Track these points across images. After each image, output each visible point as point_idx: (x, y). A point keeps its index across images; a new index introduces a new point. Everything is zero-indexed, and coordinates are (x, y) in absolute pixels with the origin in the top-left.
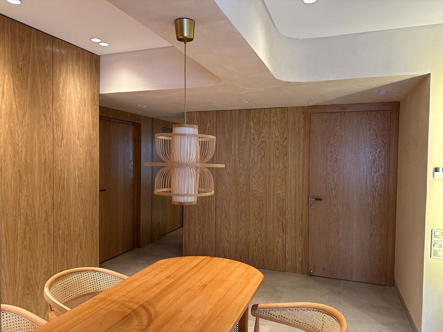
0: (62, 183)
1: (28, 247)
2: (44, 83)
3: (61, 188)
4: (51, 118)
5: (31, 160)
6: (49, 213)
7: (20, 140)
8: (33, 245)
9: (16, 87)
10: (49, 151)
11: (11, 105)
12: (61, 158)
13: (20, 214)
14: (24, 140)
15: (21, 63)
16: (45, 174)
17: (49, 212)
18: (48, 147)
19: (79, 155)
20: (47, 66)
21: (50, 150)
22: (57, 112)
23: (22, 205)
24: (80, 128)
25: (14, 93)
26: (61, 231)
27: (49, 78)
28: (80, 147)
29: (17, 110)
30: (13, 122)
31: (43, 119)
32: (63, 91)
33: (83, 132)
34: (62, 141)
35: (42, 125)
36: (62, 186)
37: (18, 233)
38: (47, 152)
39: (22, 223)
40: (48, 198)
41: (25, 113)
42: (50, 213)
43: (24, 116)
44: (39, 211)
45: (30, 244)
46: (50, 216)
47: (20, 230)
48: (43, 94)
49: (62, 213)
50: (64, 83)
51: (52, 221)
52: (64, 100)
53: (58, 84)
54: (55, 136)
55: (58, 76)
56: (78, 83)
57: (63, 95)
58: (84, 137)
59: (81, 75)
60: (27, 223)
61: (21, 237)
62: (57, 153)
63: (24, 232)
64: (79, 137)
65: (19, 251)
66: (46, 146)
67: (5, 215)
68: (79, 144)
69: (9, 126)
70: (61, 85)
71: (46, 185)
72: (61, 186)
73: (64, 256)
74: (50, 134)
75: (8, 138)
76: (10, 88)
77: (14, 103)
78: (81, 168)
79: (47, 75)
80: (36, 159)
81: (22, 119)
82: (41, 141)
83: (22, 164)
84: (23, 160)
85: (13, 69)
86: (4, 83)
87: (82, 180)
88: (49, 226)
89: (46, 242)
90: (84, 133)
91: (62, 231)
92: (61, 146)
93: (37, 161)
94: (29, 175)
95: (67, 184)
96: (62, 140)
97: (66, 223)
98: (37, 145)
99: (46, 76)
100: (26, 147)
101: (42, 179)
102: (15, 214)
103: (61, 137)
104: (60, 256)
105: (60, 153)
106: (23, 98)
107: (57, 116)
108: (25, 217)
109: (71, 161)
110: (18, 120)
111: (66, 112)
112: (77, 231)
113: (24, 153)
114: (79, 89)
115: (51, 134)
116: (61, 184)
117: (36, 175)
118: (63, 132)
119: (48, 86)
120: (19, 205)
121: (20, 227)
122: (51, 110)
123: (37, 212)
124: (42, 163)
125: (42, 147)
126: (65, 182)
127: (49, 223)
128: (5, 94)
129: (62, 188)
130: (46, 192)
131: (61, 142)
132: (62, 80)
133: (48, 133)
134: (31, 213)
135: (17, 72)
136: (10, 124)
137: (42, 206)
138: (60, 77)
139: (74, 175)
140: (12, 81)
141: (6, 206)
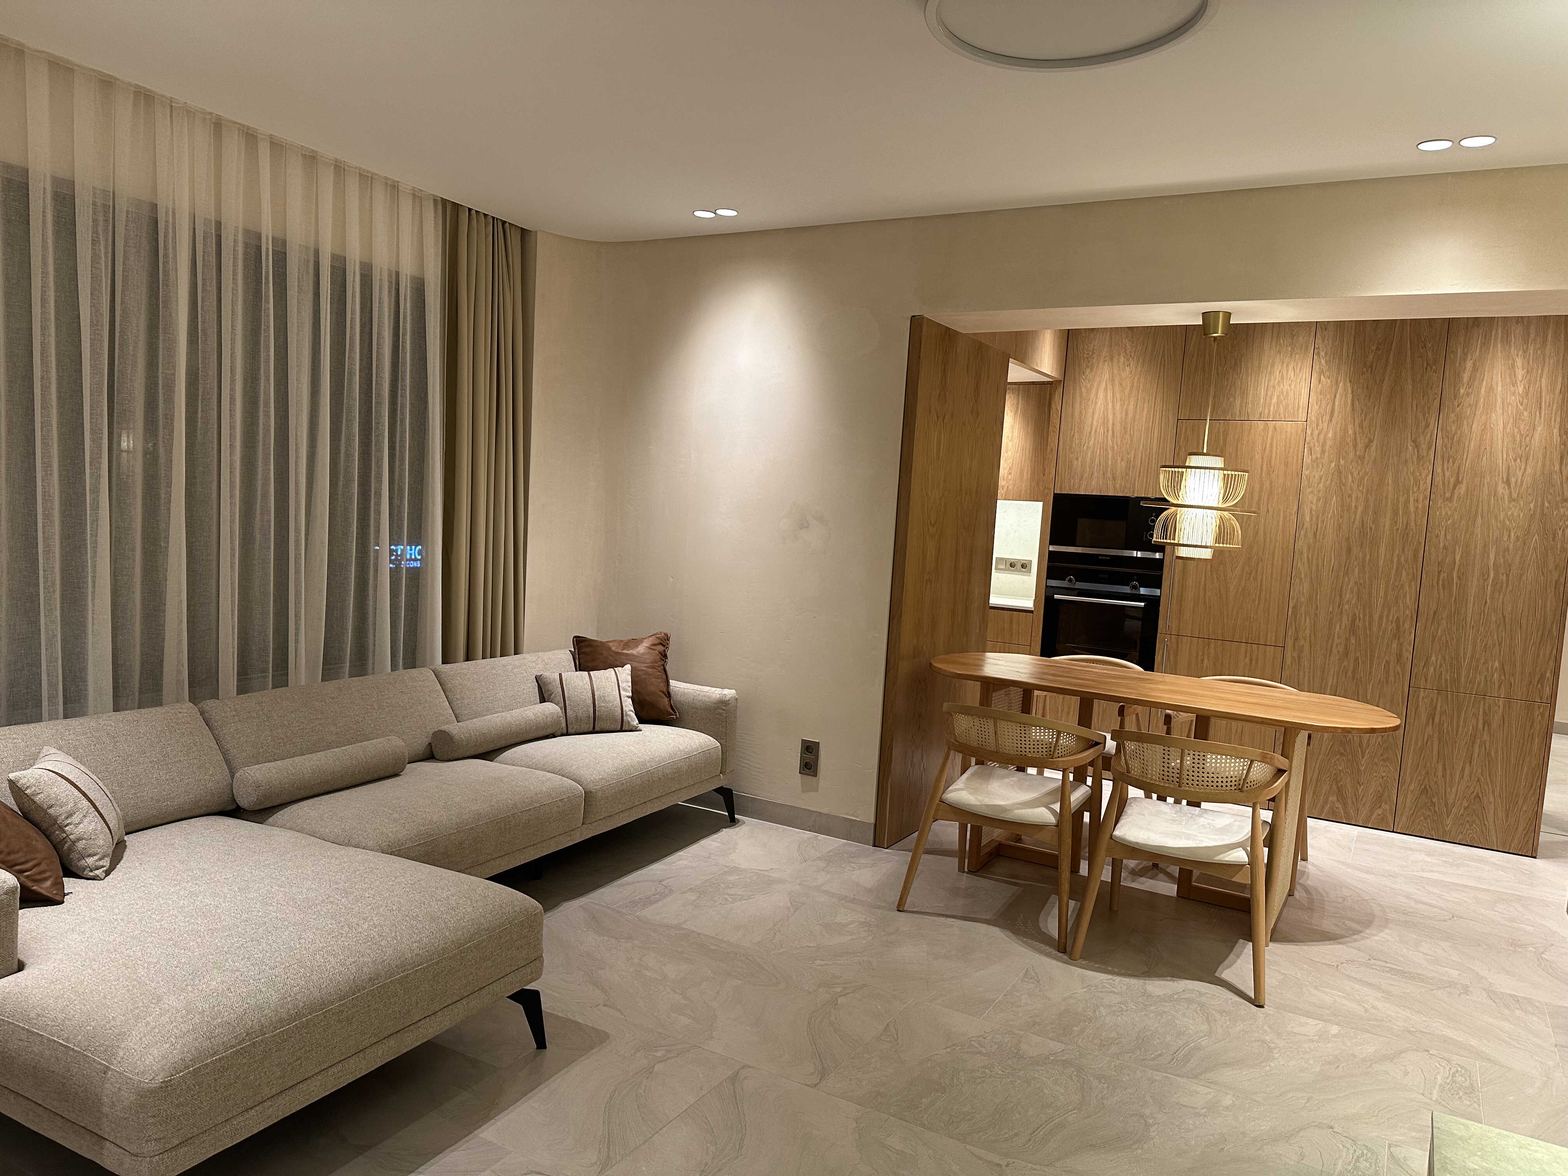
0: (1446, 575)
1: (1350, 673)
2: (1420, 380)
3: (1440, 583)
4: (1432, 445)
5: (1373, 522)
6: (1403, 625)
7: (1355, 487)
8: (1362, 673)
9: (1358, 400)
10: (1417, 508)
11: (1345, 430)
12: (1449, 522)
13: (1341, 613)
14: (1363, 488)
15: (1371, 357)
16: (1403, 549)
17: (1404, 622)
18: (1417, 501)
19: (1504, 520)
20: (1433, 346)
21: (1420, 506)
22: (1447, 431)
23: (1348, 596)
24: (1515, 460)
25: (1353, 410)
26: (1432, 669)
27: (1434, 367)
28: (1510, 502)
29: (1355, 437)
30: (1344, 458)
31: (1410, 448)
32: (1470, 386)
33: (1525, 469)
34: (1454, 488)
35: (1406, 460)
36: (1443, 580)
37: (1333, 641)
38: (1412, 508)
39: (1343, 627)
40: (1405, 596)
41: (1371, 441)
42: (1407, 626)
43: (1367, 446)
44: (1381, 617)
45: (1354, 669)
46: (1407, 633)
47: (1338, 638)
48: (1415, 402)
49: (1439, 633)
50: (1475, 369)
51: (1410, 643)
52: (1470, 405)
53: (1458, 375)
54: (1438, 479)
55: (1459, 358)
56: (1519, 362)
57: (1468, 395)
58: (1528, 480)
59: (1534, 340)
60: (1353, 629)
61: (1338, 652)
62: (1438, 513)
63: (1346, 645)
64: (1508, 479)
65: (1332, 673)
66: (1412, 499)
67: (1314, 606)
68: (1506, 497)
69: (1338, 465)
70: (1466, 377)
71: (1404, 573)
72: (1441, 578)
73: (1433, 722)
74: (1423, 475)
75: (1333, 484)
76: (1346, 402)
77: (1350, 426)
78: (1508, 549)
79: (1430, 362)
80: (1386, 522)
81: (1363, 451)
82: (1401, 488)
83: (1355, 528)
84: (1357, 522)
85: (1354, 370)
86: (1335, 396)
87: (1508, 576)
88: (1401, 650)
89: (1392, 679)
90: (1529, 470)
91: (1435, 670)
92: (1450, 499)
93: (1387, 528)
94: (1367, 550)
95: (1459, 578)
96: (1455, 486)
97: (1447, 657)
98: (1390, 496)
99: (1428, 364)
100: (1367, 500)
101: (1395, 560)
102: (1331, 609)
103: (1452, 480)
104: (1424, 718)
105: (1447, 514)
106: (1369, 417)
107: (1446, 440)
108: (1350, 619)
109: (1478, 531)
110: (1356, 454)
111: (1473, 430)
112: (1479, 684)
113: (1360, 509)
114: (1520, 373)
115: (1427, 475)
116: (1443, 575)
117: (1382, 551)
118: (1462, 471)
119: (1430, 383)
120: (1341, 596)
121: (1338, 634)
122: (1434, 430)
123: (1376, 617)
124: (1398, 529)
125: (1402, 499)
126: (1455, 574)
127: (1401, 644)
128: (1336, 414)
129: (1443, 584)
130: (1402, 586)
131: (1453, 492)
132: (1469, 364)
133: (1420, 474)
134: (1365, 615)
135: (1363, 373)
136: (1339, 461)
137: (1389, 610)
138: (1465, 360)
139: (1482, 560)
140: (1350, 391)
141: (1317, 592)
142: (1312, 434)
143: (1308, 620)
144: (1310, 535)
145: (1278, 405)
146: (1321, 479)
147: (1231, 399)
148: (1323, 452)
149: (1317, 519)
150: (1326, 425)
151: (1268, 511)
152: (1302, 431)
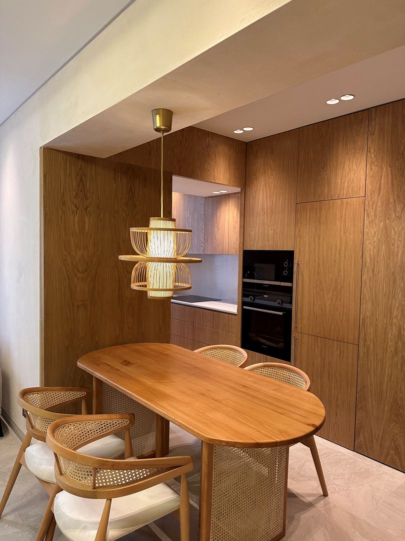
7: (396, 238)
9: (395, 178)
11: (388, 200)
13: (392, 324)
14: (402, 238)
25: (393, 186)
29: (395, 203)
30: (388, 219)
37: (387, 343)
39: (393, 335)
47: (391, 342)
60: (399, 337)
61: (391, 351)
63: (396, 347)
65: (388, 366)
67: (375, 319)
69: (385, 224)
75: (383, 236)
76: (388, 181)
77: (391, 196)
83: (397, 266)
84: (399, 262)
85: (392, 158)
86: (381, 178)
102: (385, 322)
108: (398, 329)
110: (396, 215)
113: (400, 253)
120: (391, 312)
121: (391, 339)
128: (382, 190)
135: (398, 159)
136: (386, 221)
140: (390, 173)
141: (376, 310)
142: (369, 204)
143: (372, 328)
144: (370, 271)
145: (348, 188)
146: (375, 234)
147: (323, 187)
148: (375, 216)
149: (374, 260)
150: (376, 197)
151: (345, 256)
152: (363, 203)
